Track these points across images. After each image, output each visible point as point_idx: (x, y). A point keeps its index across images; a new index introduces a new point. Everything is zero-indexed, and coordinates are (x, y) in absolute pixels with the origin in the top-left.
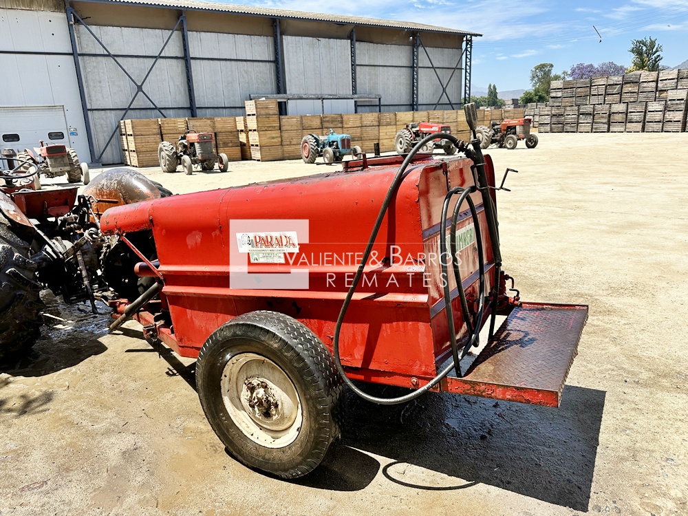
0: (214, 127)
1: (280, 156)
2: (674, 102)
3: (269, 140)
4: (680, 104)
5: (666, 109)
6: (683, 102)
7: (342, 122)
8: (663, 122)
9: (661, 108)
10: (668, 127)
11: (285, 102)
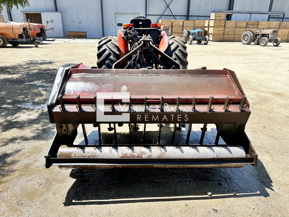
0: (194, 25)
1: (221, 40)
3: (218, 32)
7: (258, 25)
11: (231, 14)
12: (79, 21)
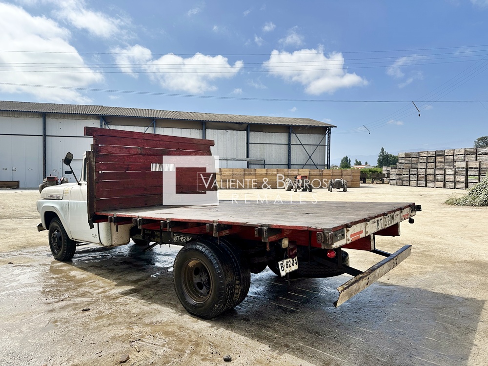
2: (460, 169)
4: (463, 171)
5: (455, 174)
8: (455, 182)
10: (457, 185)
12: (14, 168)
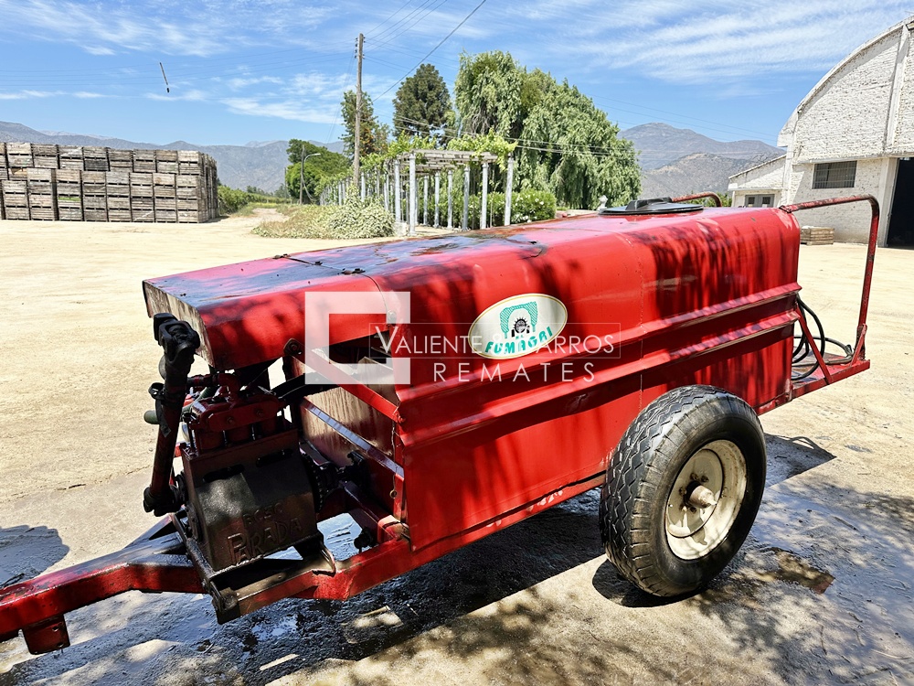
2: (37, 183)
4: (46, 186)
5: (28, 192)
6: (48, 184)
8: (30, 207)
9: (22, 189)
10: (36, 213)
